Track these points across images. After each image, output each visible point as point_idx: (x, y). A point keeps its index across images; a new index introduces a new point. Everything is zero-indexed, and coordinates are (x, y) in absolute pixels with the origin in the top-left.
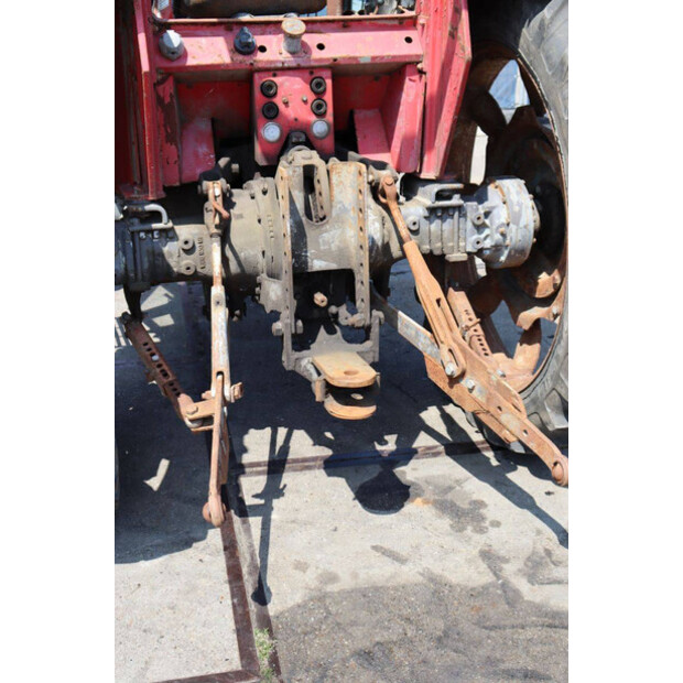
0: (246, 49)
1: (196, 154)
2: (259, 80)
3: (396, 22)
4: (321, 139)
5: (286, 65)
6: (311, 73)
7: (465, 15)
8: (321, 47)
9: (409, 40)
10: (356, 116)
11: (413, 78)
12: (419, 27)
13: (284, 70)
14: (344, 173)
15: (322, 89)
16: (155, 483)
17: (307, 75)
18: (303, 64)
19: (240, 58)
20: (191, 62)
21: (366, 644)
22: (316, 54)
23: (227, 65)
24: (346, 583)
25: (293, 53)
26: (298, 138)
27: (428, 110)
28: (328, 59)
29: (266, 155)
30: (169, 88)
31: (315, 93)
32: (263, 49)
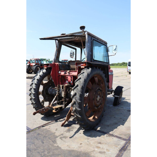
0: (65, 73)
2: (66, 76)
13: (68, 76)
15: (72, 78)
16: (55, 116)
17: (70, 76)
20: (61, 74)
21: (40, 133)
23: (63, 75)
24: (50, 129)
30: (60, 77)
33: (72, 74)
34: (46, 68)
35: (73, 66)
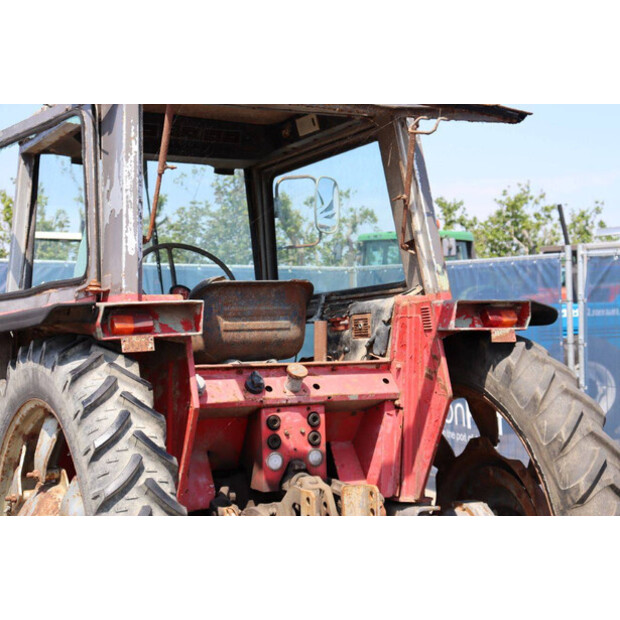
0: (258, 389)
1: (197, 484)
2: (265, 415)
3: (374, 367)
4: (316, 466)
5: (289, 402)
6: (308, 408)
7: (443, 360)
8: (316, 387)
9: (386, 381)
10: (332, 448)
11: (391, 412)
12: (394, 370)
13: (280, 407)
14: (354, 495)
15: (317, 422)
17: (305, 410)
18: (303, 401)
19: (252, 396)
20: (210, 400)
22: (314, 393)
23: (241, 403)
25: (295, 392)
26: (300, 465)
27: (406, 440)
28: (324, 397)
29: (270, 483)
31: (312, 426)
32: (269, 389)
33: (322, 393)
34: (151, 347)
35: (239, 324)
